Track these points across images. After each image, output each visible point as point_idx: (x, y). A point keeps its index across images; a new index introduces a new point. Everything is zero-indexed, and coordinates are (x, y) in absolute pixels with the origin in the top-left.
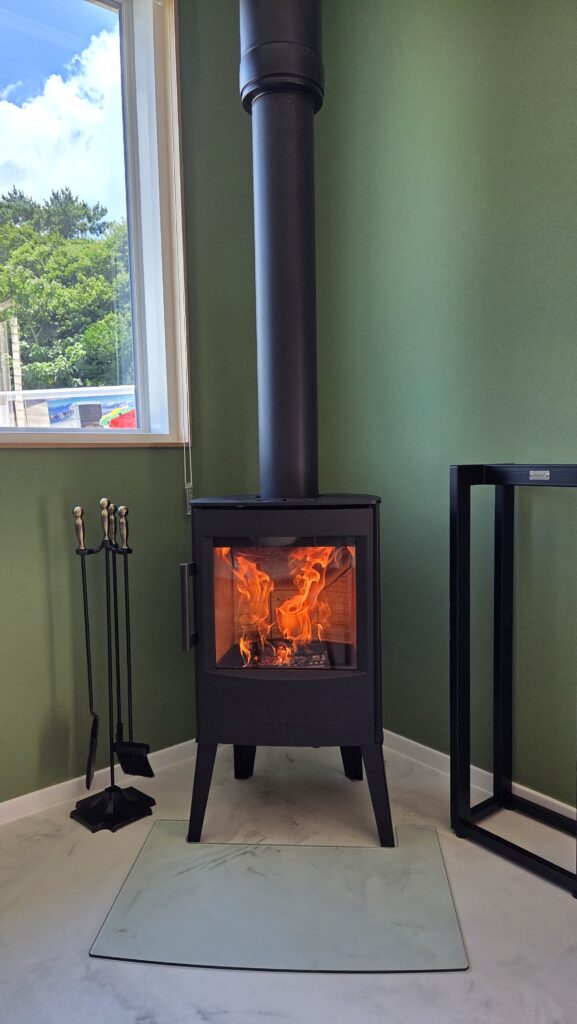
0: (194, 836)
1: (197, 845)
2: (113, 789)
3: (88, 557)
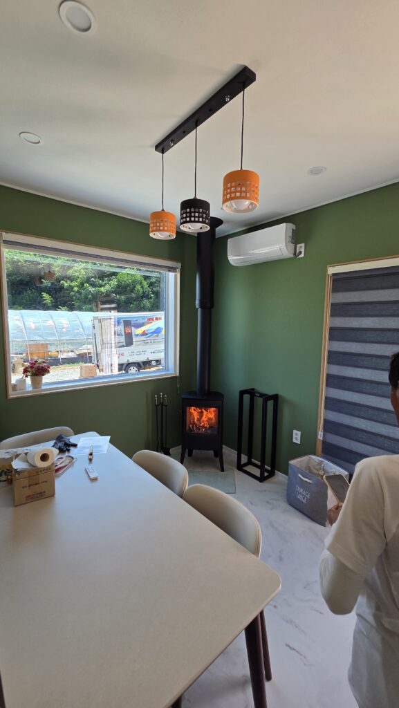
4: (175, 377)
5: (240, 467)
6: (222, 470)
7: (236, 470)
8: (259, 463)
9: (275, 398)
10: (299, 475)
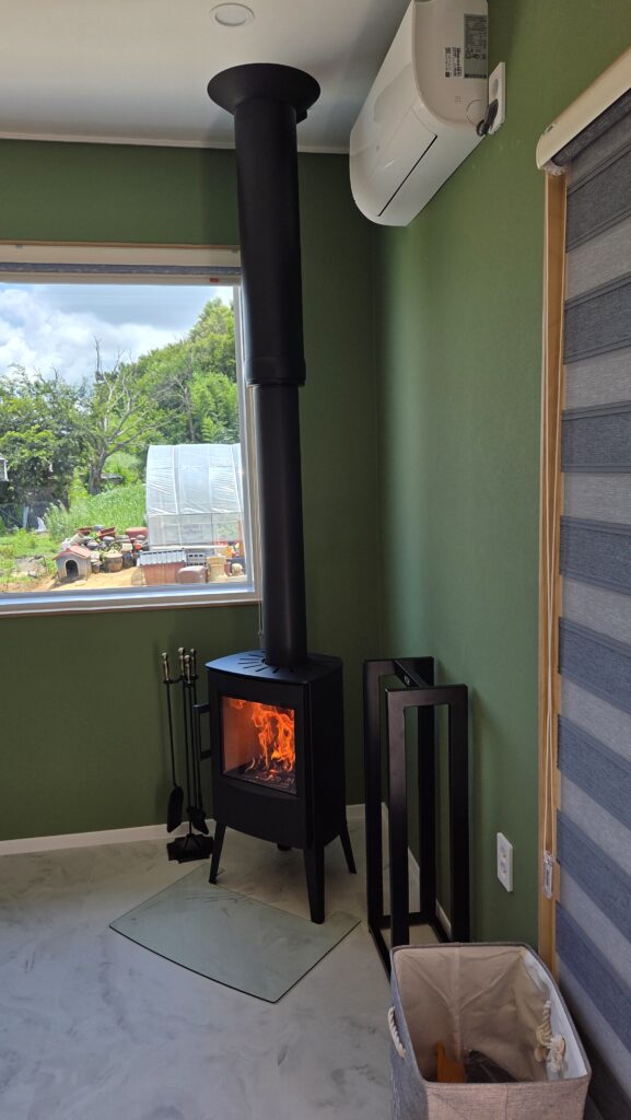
0: (213, 880)
1: (213, 885)
2: (191, 835)
3: (171, 686)
4: (254, 605)
6: (319, 918)
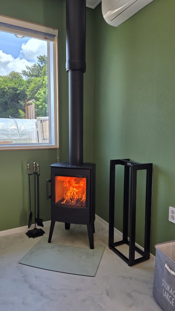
1: (50, 243)
2: (35, 229)
4: (56, 149)
5: (112, 245)
6: (92, 247)
7: (107, 248)
8: (143, 249)
9: (149, 167)
10: (166, 265)
